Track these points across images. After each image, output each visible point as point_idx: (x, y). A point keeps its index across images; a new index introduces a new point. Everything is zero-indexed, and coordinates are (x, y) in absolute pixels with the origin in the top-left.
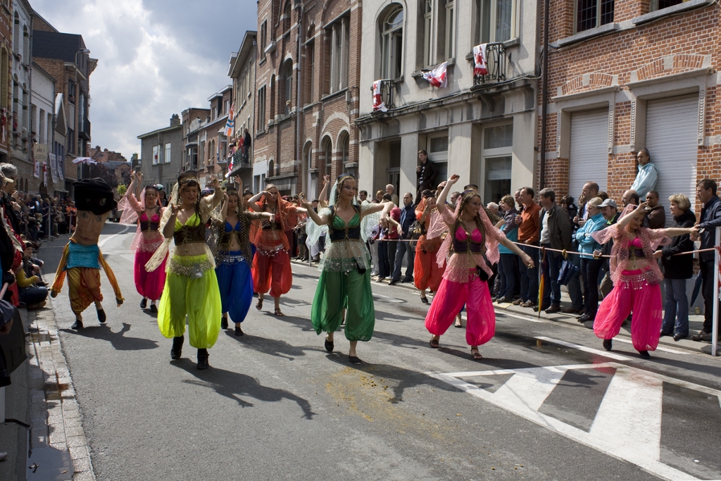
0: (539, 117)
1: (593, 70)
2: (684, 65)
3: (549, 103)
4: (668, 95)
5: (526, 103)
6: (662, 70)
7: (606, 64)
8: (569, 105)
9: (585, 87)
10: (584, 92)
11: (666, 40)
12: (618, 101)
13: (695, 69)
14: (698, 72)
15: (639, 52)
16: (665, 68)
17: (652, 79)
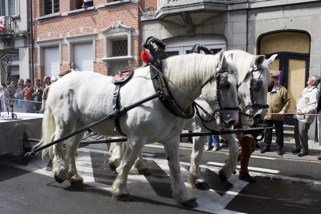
0: (30, 49)
1: (52, 31)
2: (87, 31)
3: (34, 43)
4: (81, 42)
5: (24, 43)
6: (79, 33)
7: (57, 29)
8: (43, 45)
9: (49, 38)
10: (49, 40)
11: (80, 21)
12: (62, 44)
13: (91, 33)
14: (92, 34)
15: (70, 25)
16: (80, 32)
17: (75, 36)
